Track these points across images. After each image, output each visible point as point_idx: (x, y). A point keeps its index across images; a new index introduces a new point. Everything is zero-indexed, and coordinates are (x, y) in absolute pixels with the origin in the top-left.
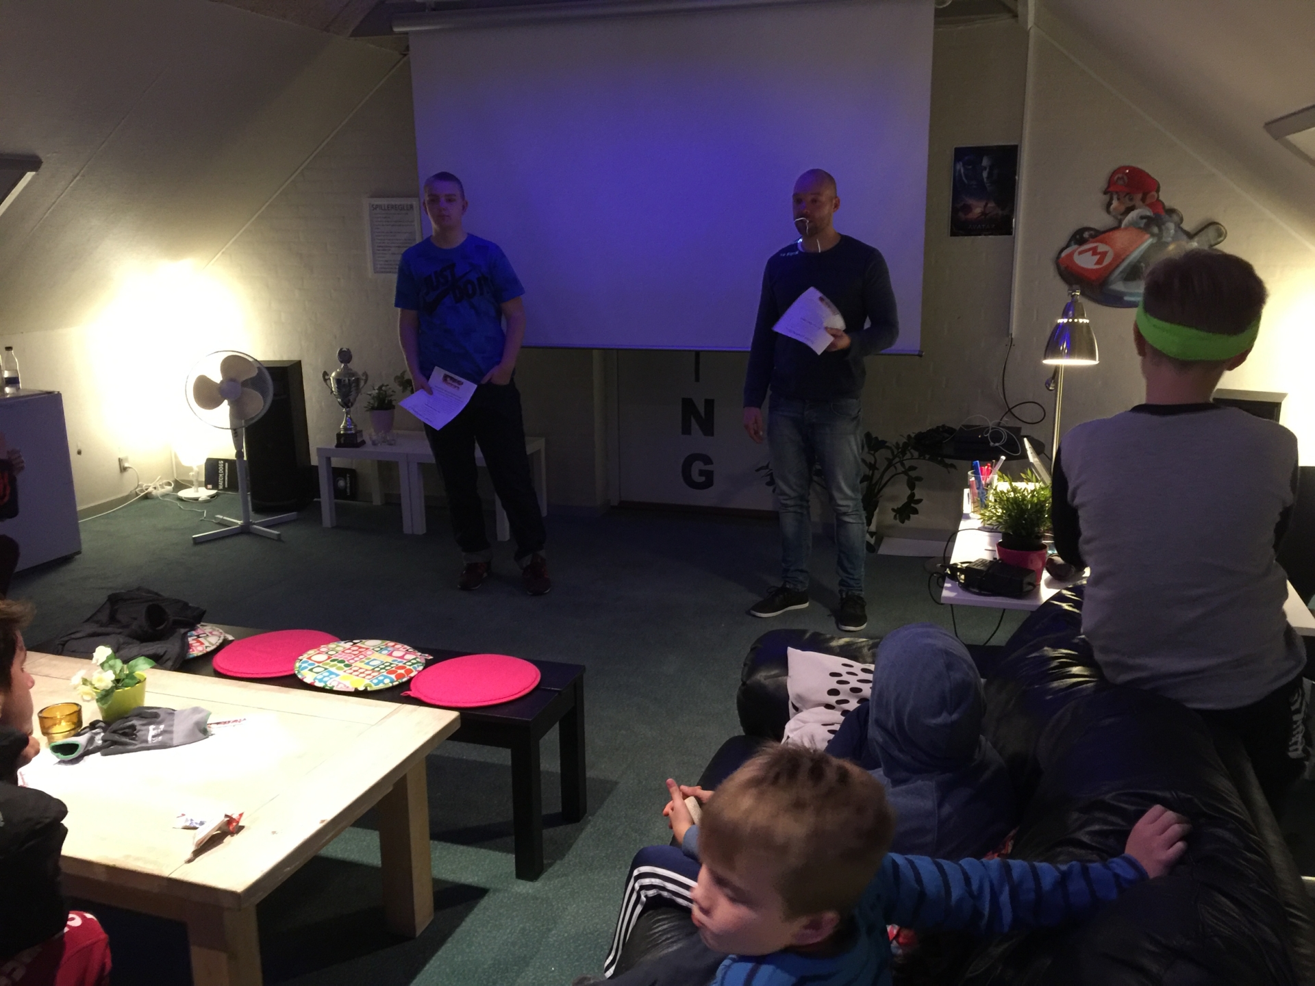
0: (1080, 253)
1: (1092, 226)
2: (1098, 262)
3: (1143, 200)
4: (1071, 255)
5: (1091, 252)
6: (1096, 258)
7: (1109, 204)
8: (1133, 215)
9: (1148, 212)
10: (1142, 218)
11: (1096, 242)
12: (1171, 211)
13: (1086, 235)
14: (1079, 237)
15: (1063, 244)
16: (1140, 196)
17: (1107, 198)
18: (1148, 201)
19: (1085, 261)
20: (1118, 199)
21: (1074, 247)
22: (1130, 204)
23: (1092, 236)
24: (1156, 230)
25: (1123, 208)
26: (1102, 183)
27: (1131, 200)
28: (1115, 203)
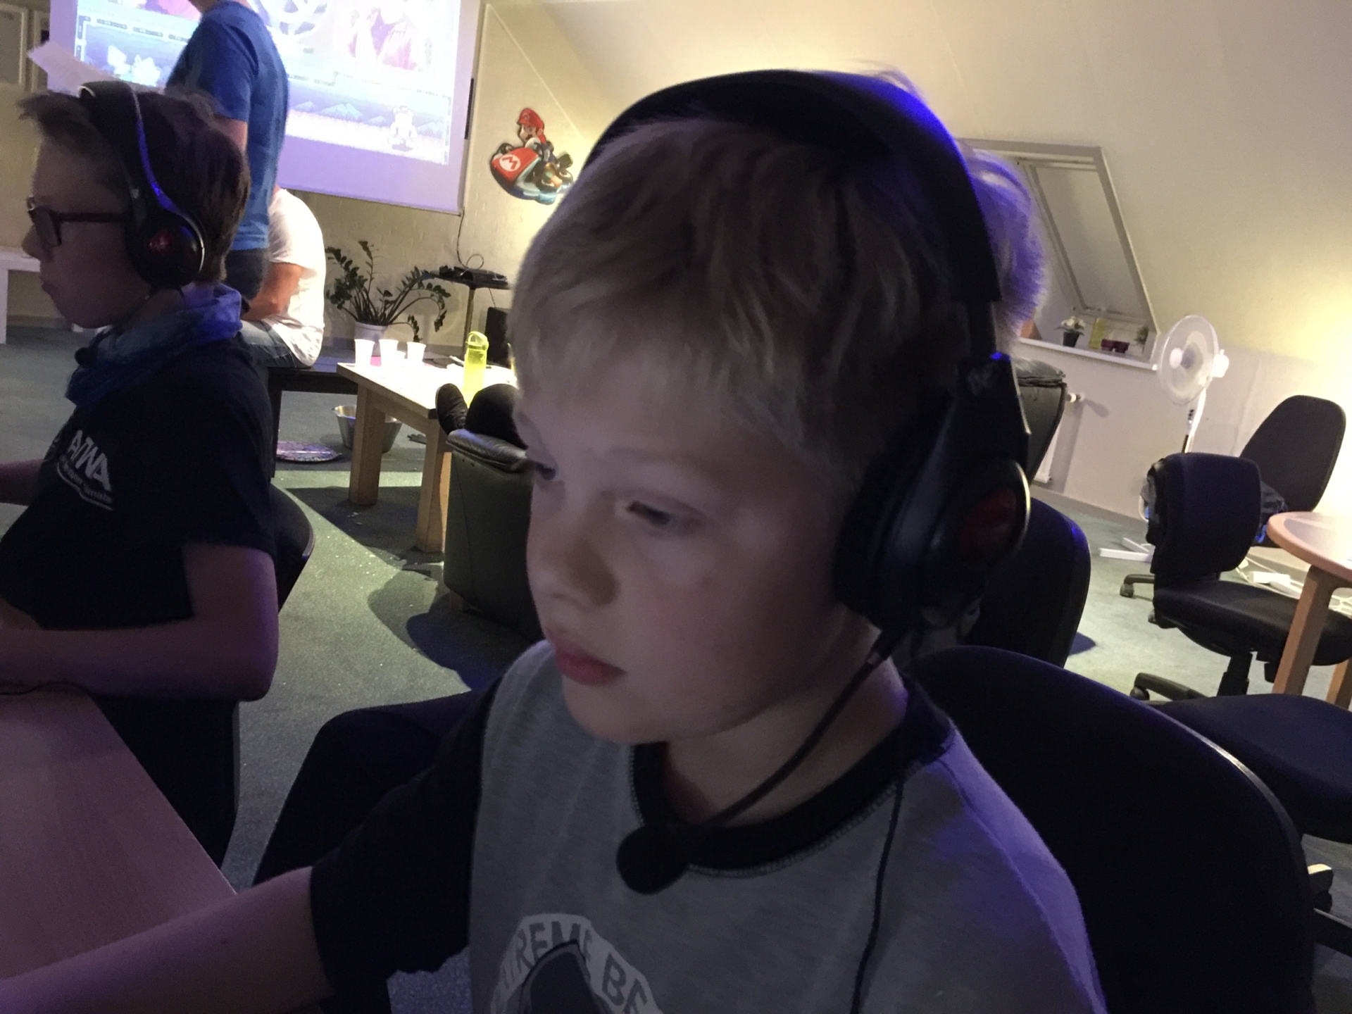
0: (504, 159)
1: (509, 143)
2: (513, 167)
3: (536, 132)
4: (498, 160)
5: (508, 161)
6: (511, 164)
7: (520, 131)
8: (531, 141)
9: (538, 141)
10: (535, 143)
11: (513, 154)
12: (549, 143)
13: (507, 148)
14: (503, 149)
15: (494, 150)
16: (534, 129)
17: (518, 126)
18: (539, 133)
19: (506, 166)
20: (524, 129)
21: (500, 155)
22: (530, 133)
23: (511, 150)
24: (541, 152)
25: (526, 136)
26: (517, 116)
27: (531, 130)
28: (523, 131)
